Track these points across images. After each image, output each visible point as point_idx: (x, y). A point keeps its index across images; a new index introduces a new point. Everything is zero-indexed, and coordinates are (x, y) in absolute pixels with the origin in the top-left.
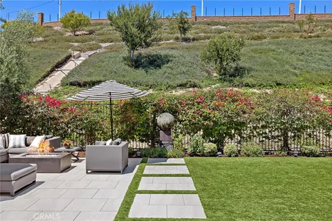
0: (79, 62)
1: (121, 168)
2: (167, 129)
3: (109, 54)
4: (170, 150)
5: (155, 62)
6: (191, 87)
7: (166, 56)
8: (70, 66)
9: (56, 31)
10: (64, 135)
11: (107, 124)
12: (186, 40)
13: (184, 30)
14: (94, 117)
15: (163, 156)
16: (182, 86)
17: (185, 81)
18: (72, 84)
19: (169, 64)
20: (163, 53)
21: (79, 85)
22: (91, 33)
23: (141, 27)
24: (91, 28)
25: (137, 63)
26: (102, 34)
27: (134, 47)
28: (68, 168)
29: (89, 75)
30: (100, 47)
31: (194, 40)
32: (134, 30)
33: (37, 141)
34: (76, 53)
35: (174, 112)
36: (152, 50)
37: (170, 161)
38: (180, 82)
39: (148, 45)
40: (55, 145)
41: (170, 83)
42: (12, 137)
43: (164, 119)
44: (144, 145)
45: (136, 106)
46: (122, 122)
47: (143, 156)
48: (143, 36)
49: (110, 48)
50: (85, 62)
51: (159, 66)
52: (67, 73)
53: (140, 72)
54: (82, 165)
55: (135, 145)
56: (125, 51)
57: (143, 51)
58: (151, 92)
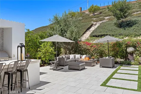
0: (96, 27)
1: (111, 66)
2: (132, 54)
3: (108, 23)
4: (133, 62)
5: (129, 24)
7: (135, 21)
8: (93, 29)
9: (87, 14)
10: (92, 55)
11: (107, 51)
14: (102, 49)
15: (129, 64)
18: (94, 36)
19: (136, 25)
20: (133, 19)
21: (96, 36)
22: (101, 13)
23: (121, 10)
24: (101, 11)
25: (120, 26)
26: (105, 13)
27: (118, 19)
28: (94, 66)
29: (100, 32)
30: (105, 19)
32: (118, 12)
33: (84, 56)
34: (95, 23)
35: (135, 47)
37: (132, 66)
39: (126, 17)
40: (90, 58)
41: (136, 34)
42: (76, 55)
43: (130, 50)
44: (122, 60)
45: (118, 45)
46: (113, 51)
47: (121, 64)
48: (122, 14)
49: (109, 19)
50: (98, 27)
51: (131, 26)
52: (91, 31)
53: (122, 30)
54: (99, 65)
55: (118, 60)
56: (115, 20)
57: (124, 20)
58: (127, 38)
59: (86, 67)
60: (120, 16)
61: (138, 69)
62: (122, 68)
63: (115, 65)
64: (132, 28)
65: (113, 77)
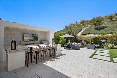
0: (84, 30)
1: (93, 49)
2: (104, 43)
3: (90, 28)
4: (105, 47)
5: (102, 28)
6: (113, 33)
8: (82, 31)
9: (79, 24)
10: (83, 43)
11: (90, 42)
12: (112, 21)
13: (112, 19)
14: (88, 40)
15: (103, 48)
16: (110, 33)
17: (111, 32)
18: (83, 34)
19: (106, 28)
20: (104, 26)
21: (84, 34)
22: (86, 24)
23: (98, 21)
24: (86, 23)
25: (97, 29)
26: (88, 23)
27: (96, 26)
28: (84, 48)
29: (86, 33)
30: (88, 26)
31: (115, 20)
32: (96, 22)
33: (79, 44)
34: (83, 28)
35: (106, 39)
36: (101, 26)
37: (104, 49)
38: (109, 32)
39: (100, 25)
40: (82, 44)
41: (106, 33)
42: (75, 43)
43: (103, 41)
44: (99, 46)
45: (96, 38)
46: (94, 41)
47: (98, 48)
48: (98, 23)
49: (91, 26)
50: (85, 30)
51: (103, 29)
52: (82, 32)
53: (98, 31)
54: (87, 48)
55: (97, 45)
56: (94, 27)
57: (99, 26)
58: (101, 35)
59: (80, 48)
60: (96, 24)
61: (108, 50)
62: (99, 49)
63: (95, 48)
64: (103, 30)
65: (95, 54)
